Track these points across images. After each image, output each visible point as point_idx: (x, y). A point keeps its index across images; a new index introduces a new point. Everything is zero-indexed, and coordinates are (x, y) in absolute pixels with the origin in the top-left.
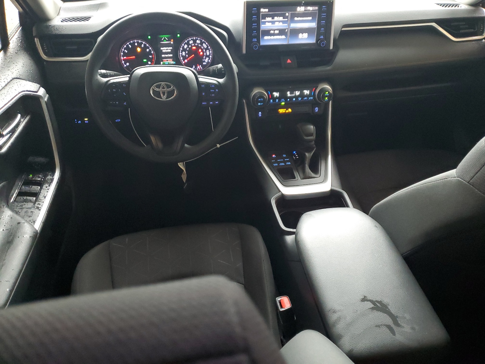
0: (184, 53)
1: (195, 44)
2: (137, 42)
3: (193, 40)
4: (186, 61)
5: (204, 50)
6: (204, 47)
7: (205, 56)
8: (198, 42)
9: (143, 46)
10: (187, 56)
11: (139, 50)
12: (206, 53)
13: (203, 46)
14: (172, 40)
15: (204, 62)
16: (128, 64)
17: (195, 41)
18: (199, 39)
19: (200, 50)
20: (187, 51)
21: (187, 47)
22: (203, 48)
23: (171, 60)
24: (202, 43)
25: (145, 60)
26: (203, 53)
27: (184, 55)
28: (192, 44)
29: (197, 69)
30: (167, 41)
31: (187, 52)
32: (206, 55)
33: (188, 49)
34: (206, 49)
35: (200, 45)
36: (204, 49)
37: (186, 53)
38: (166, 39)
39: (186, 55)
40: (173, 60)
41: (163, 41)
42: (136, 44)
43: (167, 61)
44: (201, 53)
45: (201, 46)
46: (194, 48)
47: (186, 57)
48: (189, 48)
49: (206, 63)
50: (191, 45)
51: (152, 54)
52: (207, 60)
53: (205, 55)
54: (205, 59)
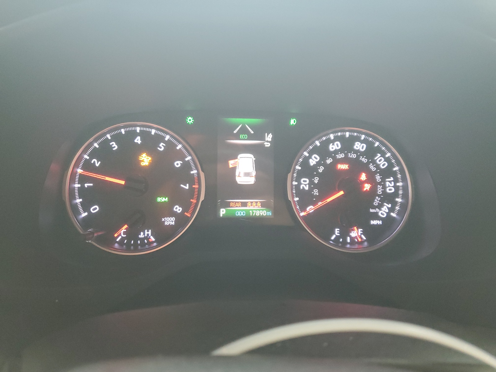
0: (305, 184)
1: (346, 155)
2: (143, 134)
3: (341, 139)
4: (310, 209)
5: (378, 178)
6: (378, 166)
7: (379, 196)
8: (359, 146)
9: (162, 147)
10: (316, 192)
11: (145, 160)
12: (384, 187)
13: (374, 162)
14: (270, 136)
15: (376, 216)
16: (94, 209)
17: (347, 145)
18: (363, 137)
19: (363, 177)
20: (319, 175)
21: (318, 164)
22: (372, 168)
23: (259, 204)
24: (371, 152)
25: (162, 199)
26: (374, 184)
27: (307, 188)
28: (336, 152)
29: (349, 240)
30: (250, 137)
31: (316, 180)
32: (384, 192)
33: (321, 169)
34: (387, 173)
35: (364, 160)
36: (376, 172)
37: (311, 183)
38: (247, 132)
39: (311, 189)
40: (263, 205)
41: (237, 137)
42: (138, 140)
43: (244, 204)
44: (367, 187)
45: (368, 163)
46: (343, 167)
47: (313, 196)
48: (325, 165)
49: (380, 222)
50: (334, 158)
51: (191, 180)
52: (383, 212)
53: (380, 191)
54: (380, 206)
